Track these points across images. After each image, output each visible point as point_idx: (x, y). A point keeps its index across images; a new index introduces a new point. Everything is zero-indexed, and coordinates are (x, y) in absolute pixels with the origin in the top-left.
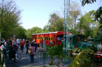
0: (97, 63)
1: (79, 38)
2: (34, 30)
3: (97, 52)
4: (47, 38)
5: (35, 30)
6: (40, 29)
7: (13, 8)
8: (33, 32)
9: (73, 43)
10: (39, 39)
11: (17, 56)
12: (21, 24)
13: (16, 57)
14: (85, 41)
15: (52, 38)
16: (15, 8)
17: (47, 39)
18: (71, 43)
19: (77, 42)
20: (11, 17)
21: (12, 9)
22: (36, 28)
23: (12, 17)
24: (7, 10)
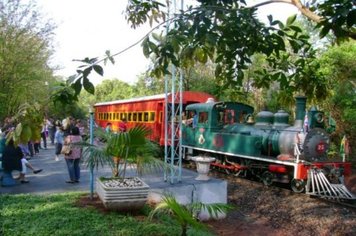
0: (277, 189)
1: (233, 114)
2: (105, 90)
3: (279, 156)
4: (140, 115)
5: (108, 89)
6: (126, 85)
7: (30, 15)
8: (102, 96)
9: (213, 130)
10: (116, 120)
11: (28, 166)
12: (58, 68)
13: (24, 167)
14: (250, 121)
15: (153, 115)
16: (34, 16)
17: (140, 120)
18: (206, 129)
19: (225, 127)
20: (22, 44)
21: (25, 18)
22: (112, 84)
23: (26, 44)
24: (9, 21)
